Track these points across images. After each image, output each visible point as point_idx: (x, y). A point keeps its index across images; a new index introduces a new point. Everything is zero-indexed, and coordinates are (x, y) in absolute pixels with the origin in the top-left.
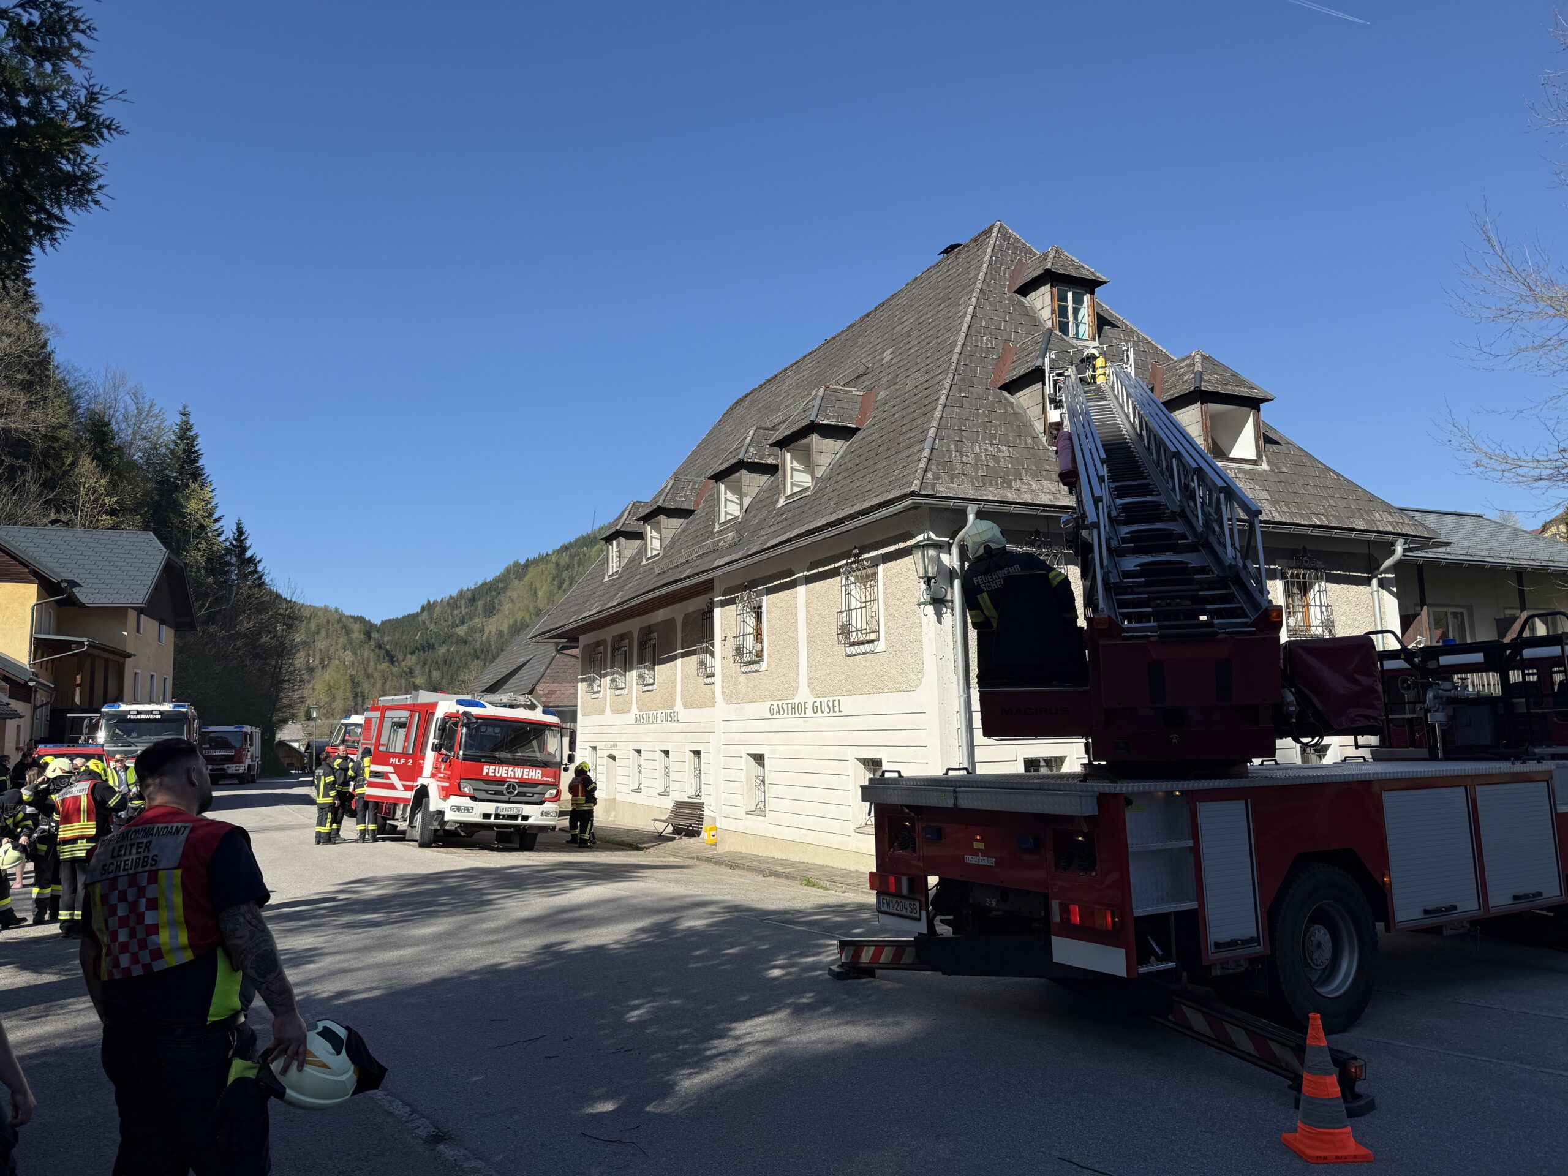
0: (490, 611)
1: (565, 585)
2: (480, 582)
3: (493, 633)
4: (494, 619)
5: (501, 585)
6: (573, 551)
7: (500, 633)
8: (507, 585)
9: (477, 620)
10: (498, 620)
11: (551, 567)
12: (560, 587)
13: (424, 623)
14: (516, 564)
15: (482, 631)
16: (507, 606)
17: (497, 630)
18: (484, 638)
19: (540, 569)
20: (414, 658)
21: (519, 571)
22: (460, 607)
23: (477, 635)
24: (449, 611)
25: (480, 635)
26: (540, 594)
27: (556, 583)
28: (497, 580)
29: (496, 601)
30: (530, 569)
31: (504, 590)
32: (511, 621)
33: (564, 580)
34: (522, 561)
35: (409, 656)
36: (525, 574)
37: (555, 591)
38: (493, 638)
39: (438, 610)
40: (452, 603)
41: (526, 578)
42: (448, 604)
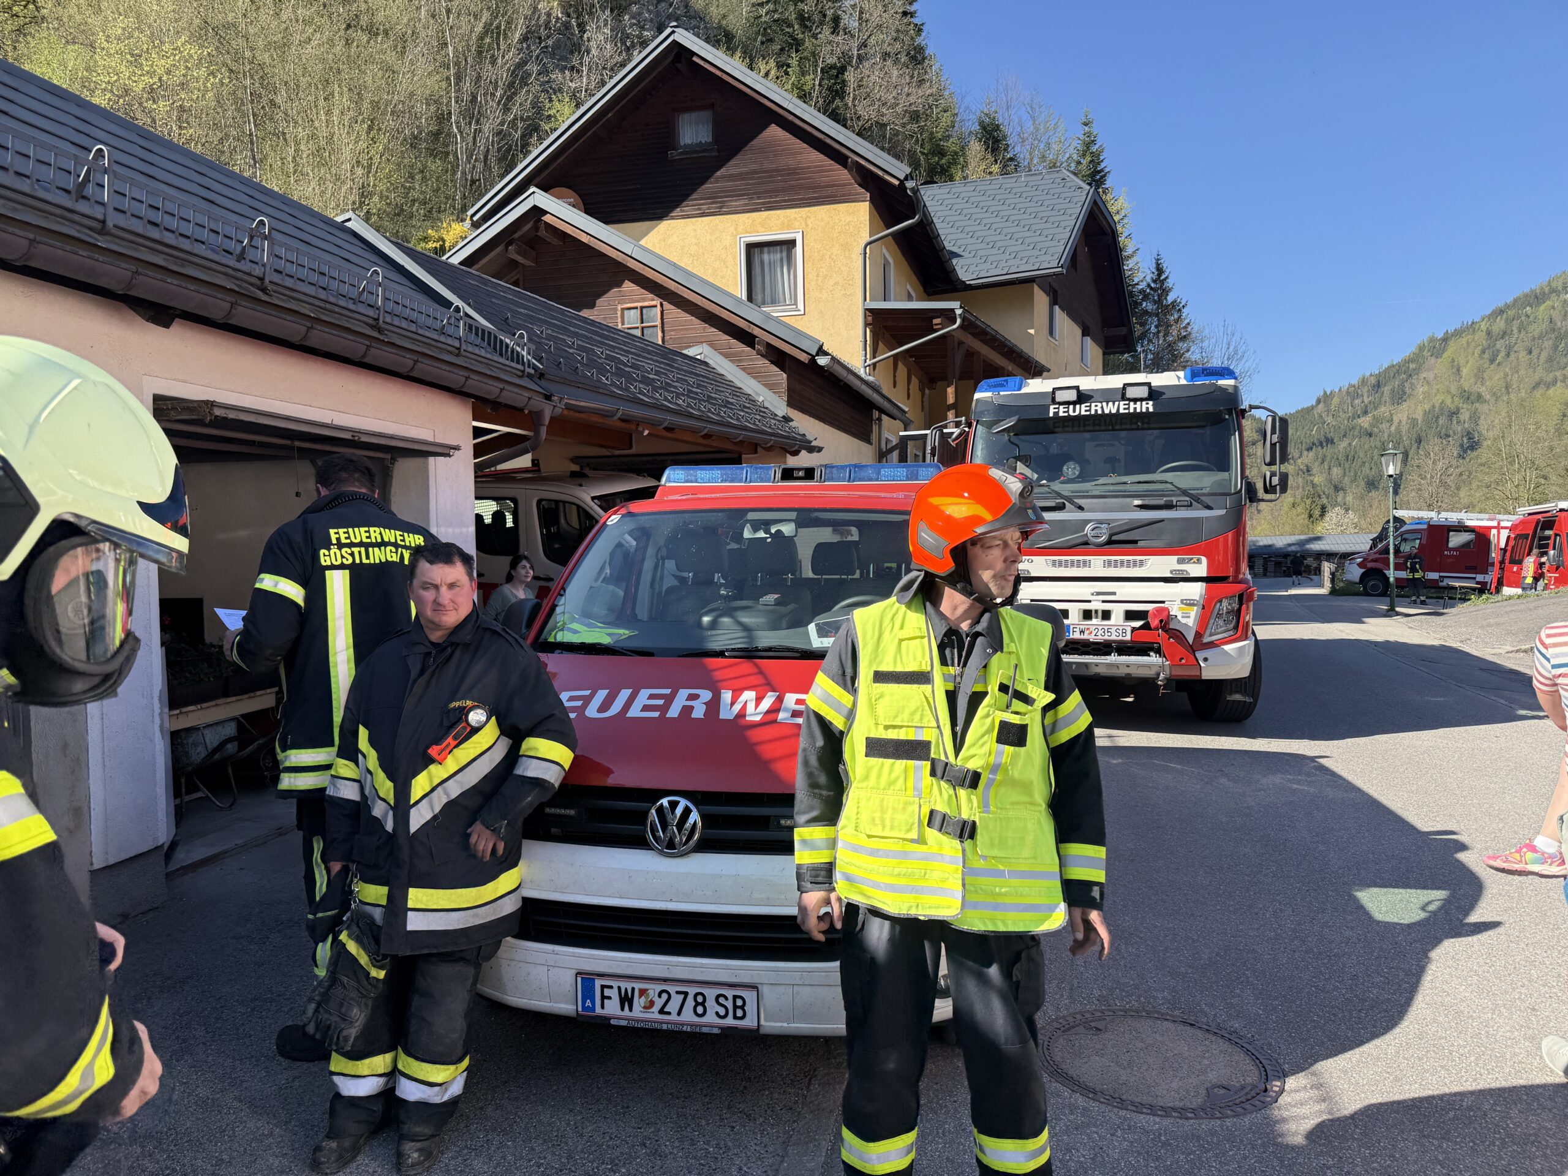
0: (1399, 397)
1: (1499, 358)
2: (1386, 366)
3: (1404, 423)
4: (1405, 405)
5: (1412, 366)
6: (1511, 313)
7: (1413, 422)
8: (1421, 365)
9: (1383, 409)
10: (1409, 407)
11: (1480, 336)
12: (1492, 361)
13: (1321, 416)
14: (1432, 340)
15: (1391, 421)
16: (1421, 390)
17: (1408, 418)
18: (1393, 428)
19: (1464, 341)
20: (1311, 454)
21: (1438, 346)
22: (1362, 396)
23: (1384, 426)
24: (1349, 401)
25: (1388, 425)
26: (1465, 371)
27: (1486, 356)
28: (1410, 360)
29: (1407, 385)
30: (1451, 343)
31: (1417, 371)
32: (1427, 407)
33: (1498, 351)
34: (1440, 335)
35: (1305, 453)
36: (1444, 350)
37: (1486, 366)
38: (1404, 428)
39: (1335, 401)
40: (1353, 393)
41: (1445, 355)
42: (1348, 393)
